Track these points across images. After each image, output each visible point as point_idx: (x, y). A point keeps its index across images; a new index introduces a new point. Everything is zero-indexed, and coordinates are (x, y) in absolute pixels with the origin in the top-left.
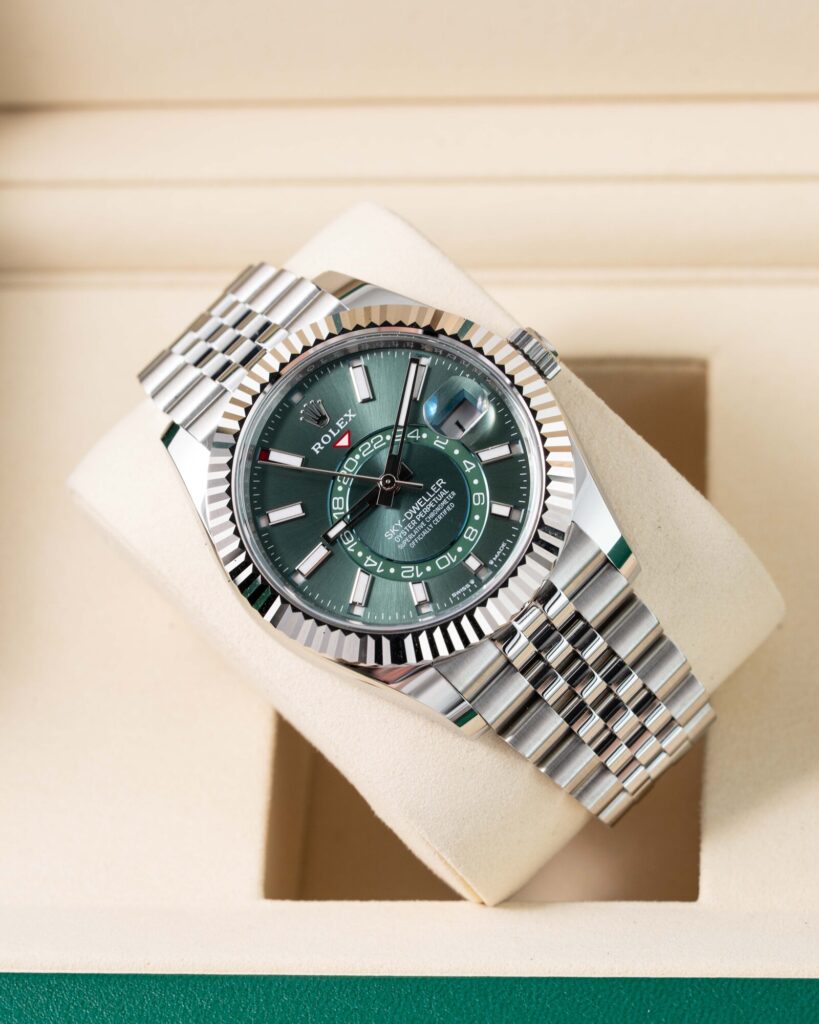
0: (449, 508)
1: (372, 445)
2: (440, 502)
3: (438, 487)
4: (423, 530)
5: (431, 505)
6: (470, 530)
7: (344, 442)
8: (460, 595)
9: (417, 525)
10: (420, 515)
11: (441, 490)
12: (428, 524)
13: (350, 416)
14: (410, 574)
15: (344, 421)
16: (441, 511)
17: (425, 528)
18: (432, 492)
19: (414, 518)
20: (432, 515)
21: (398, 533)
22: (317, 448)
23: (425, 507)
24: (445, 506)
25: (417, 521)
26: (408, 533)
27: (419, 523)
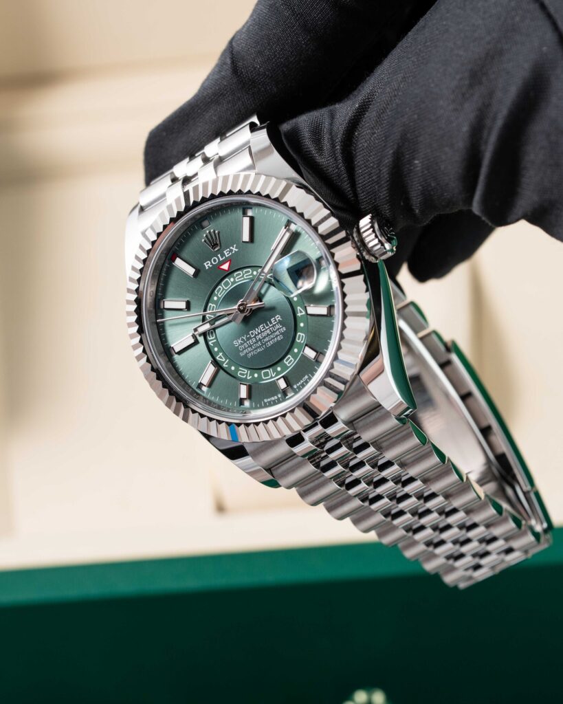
0: (279, 338)
1: (243, 275)
2: (274, 332)
3: (276, 321)
4: (259, 347)
5: (268, 331)
6: (289, 358)
7: (225, 267)
8: (270, 402)
9: (255, 343)
10: (260, 336)
11: (277, 324)
12: (263, 344)
13: (234, 249)
14: (243, 375)
15: (230, 252)
16: (274, 338)
17: (260, 347)
18: (271, 323)
19: (255, 337)
20: (267, 339)
21: (242, 344)
22: (207, 265)
23: (264, 332)
24: (277, 336)
25: (256, 339)
26: (249, 347)
27: (257, 342)
